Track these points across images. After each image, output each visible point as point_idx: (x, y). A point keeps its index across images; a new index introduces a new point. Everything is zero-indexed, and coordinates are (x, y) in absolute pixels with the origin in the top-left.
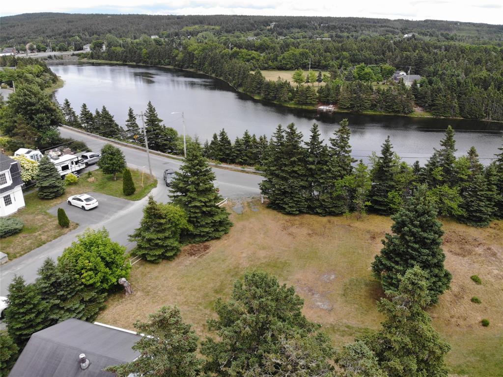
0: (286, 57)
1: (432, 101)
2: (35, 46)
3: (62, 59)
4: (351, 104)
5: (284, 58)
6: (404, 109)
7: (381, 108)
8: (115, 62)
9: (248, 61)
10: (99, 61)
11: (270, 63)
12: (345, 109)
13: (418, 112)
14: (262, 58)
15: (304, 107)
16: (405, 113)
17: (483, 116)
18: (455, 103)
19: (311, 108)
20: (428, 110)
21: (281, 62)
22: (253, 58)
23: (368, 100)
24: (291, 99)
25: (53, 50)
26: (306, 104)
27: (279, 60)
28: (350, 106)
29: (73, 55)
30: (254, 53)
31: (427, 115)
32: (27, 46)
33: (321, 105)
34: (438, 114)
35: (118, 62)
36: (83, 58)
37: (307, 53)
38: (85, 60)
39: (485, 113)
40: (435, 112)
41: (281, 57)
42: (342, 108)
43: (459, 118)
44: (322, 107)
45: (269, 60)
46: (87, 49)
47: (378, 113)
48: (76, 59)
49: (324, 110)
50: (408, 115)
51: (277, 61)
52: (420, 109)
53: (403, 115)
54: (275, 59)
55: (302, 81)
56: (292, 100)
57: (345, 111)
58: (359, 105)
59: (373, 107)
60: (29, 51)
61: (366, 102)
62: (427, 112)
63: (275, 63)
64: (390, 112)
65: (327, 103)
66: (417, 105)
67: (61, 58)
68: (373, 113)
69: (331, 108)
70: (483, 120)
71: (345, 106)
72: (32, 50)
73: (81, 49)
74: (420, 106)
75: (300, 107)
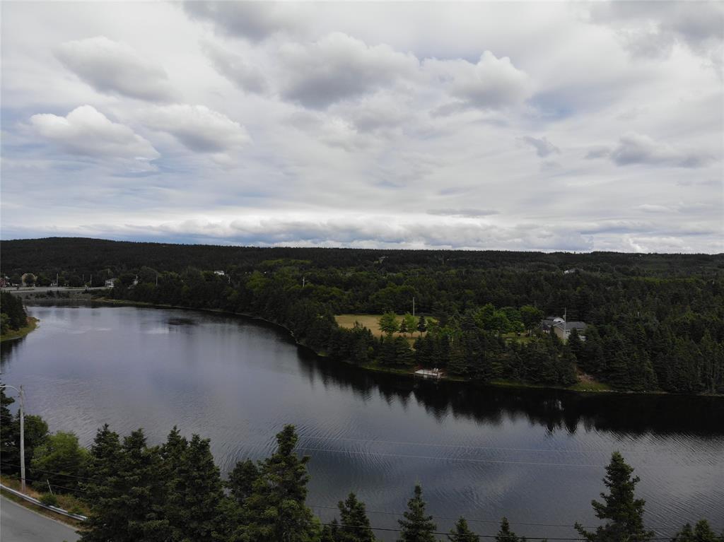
1: (608, 363)
2: (35, 278)
3: (68, 297)
6: (561, 377)
7: (522, 376)
8: (143, 303)
9: (325, 301)
10: (122, 302)
11: (358, 304)
12: (461, 375)
13: (586, 383)
15: (393, 370)
16: (563, 384)
17: (701, 386)
18: (648, 366)
19: (403, 372)
20: (603, 379)
22: (333, 297)
23: (498, 362)
24: (372, 357)
25: (60, 284)
26: (396, 365)
28: (467, 372)
29: (86, 292)
31: (603, 389)
32: (23, 277)
33: (419, 369)
34: (620, 385)
35: (147, 304)
36: (100, 296)
38: (101, 300)
39: (703, 382)
40: (616, 383)
42: (455, 375)
43: (659, 392)
44: (420, 372)
45: (357, 299)
46: (110, 284)
47: (517, 384)
48: (90, 296)
49: (425, 377)
50: (569, 389)
52: (589, 377)
53: (559, 387)
54: (366, 299)
55: (394, 329)
56: (374, 358)
57: (461, 380)
58: (482, 370)
59: (507, 373)
60: (25, 284)
61: (495, 366)
62: (602, 382)
63: (365, 304)
64: (536, 383)
65: (428, 366)
66: (584, 370)
67: (67, 295)
68: (509, 384)
69: (435, 373)
70: (703, 394)
72: (29, 282)
73: (103, 285)
74: (589, 373)
75: (387, 371)
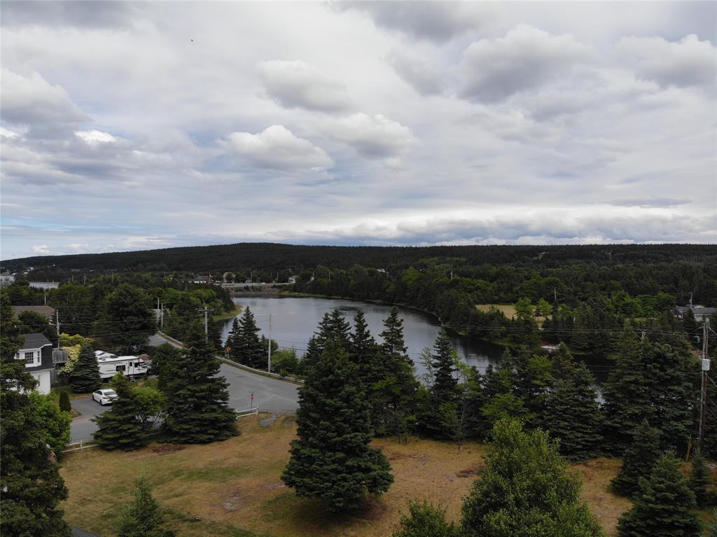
0: (524, 287)
2: (234, 276)
3: (260, 291)
4: (590, 344)
5: (521, 288)
8: (319, 296)
10: (302, 295)
11: (502, 294)
12: (582, 350)
14: (489, 288)
21: (517, 293)
22: (478, 288)
24: (504, 335)
25: (254, 280)
27: (514, 290)
28: (588, 347)
29: (274, 287)
30: (480, 282)
32: (225, 275)
33: (545, 345)
35: (322, 296)
36: (285, 290)
37: (557, 282)
38: (286, 293)
41: (519, 288)
42: (577, 349)
45: (502, 290)
46: (293, 280)
48: (277, 290)
49: (550, 351)
51: (512, 292)
54: (510, 290)
55: (529, 313)
56: (506, 336)
57: (582, 353)
58: (601, 345)
60: (225, 281)
63: (510, 294)
65: (553, 341)
67: (259, 289)
71: (580, 345)
72: (229, 279)
73: (287, 281)
